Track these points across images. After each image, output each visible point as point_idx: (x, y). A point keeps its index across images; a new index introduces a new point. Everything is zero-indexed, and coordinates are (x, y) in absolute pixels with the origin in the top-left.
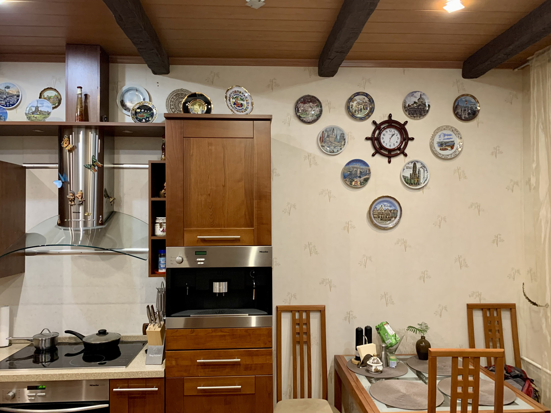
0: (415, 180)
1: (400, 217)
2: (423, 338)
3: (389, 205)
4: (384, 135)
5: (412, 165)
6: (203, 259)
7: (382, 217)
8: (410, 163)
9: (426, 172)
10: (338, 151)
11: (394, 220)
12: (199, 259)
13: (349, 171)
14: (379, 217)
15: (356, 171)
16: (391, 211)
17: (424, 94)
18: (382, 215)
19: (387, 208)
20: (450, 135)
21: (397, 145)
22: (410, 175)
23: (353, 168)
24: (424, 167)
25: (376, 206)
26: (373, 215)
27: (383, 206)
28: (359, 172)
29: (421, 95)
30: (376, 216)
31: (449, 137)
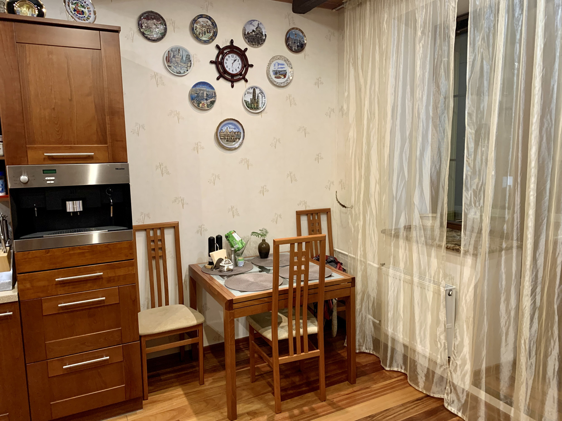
0: (255, 105)
1: (243, 139)
2: (264, 241)
3: (233, 127)
4: (227, 60)
5: (252, 91)
6: (53, 178)
7: (227, 138)
8: (250, 89)
9: (263, 97)
10: (184, 72)
11: (238, 142)
12: (49, 178)
13: (196, 93)
14: (225, 139)
15: (203, 93)
16: (235, 133)
17: (261, 23)
18: (227, 136)
19: (231, 130)
20: (283, 65)
21: (238, 70)
22: (251, 100)
23: (200, 90)
24: (262, 92)
25: (222, 128)
26: (220, 136)
27: (228, 128)
28: (205, 95)
29: (258, 24)
30: (223, 137)
31: (282, 66)
